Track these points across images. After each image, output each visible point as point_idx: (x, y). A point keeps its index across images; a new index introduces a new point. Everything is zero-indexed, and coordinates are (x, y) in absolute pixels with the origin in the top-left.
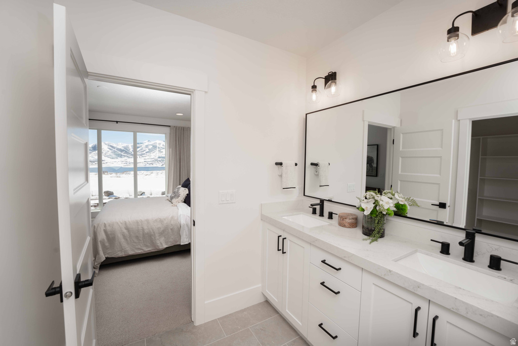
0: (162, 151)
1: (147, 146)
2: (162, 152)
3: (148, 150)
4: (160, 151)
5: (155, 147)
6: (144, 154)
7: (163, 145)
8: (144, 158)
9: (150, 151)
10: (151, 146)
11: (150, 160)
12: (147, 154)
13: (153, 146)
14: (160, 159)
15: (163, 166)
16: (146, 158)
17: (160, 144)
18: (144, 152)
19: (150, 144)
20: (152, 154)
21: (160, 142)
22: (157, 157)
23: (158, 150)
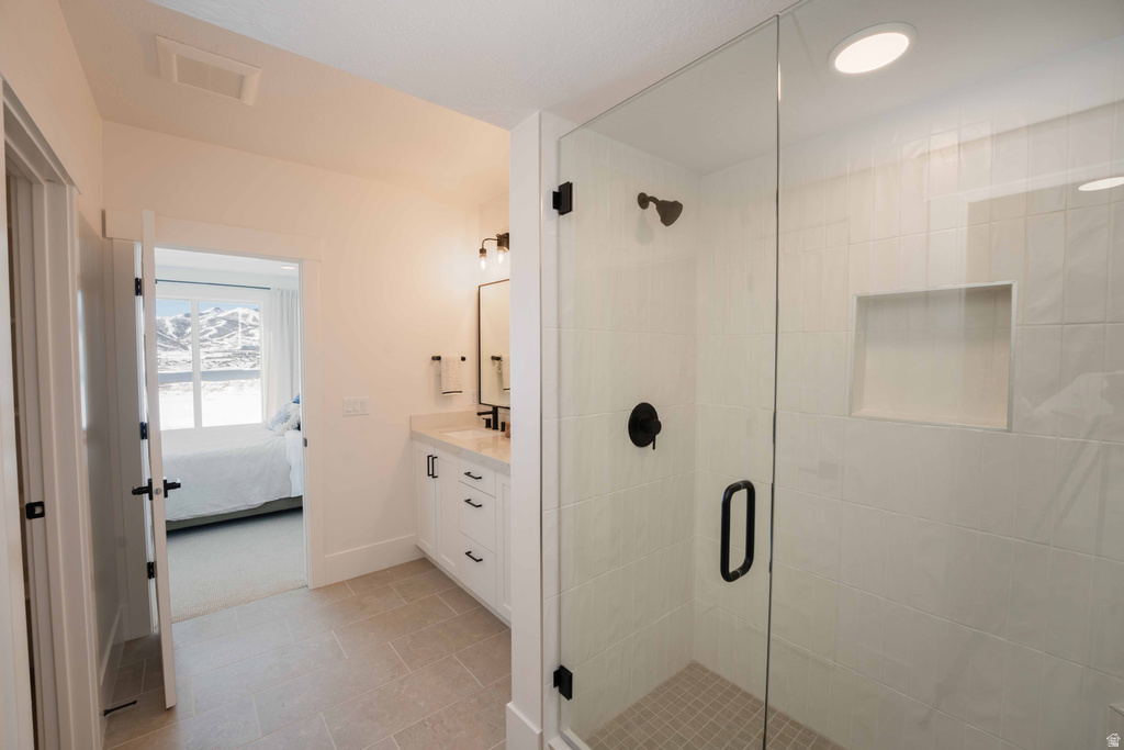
0: (251, 332)
1: (212, 322)
2: (252, 335)
3: (215, 331)
4: (246, 333)
5: (232, 323)
6: (206, 340)
7: (255, 319)
8: (206, 350)
9: (221, 333)
10: (224, 322)
11: (221, 355)
12: (214, 340)
13: (229, 321)
14: (247, 352)
15: (255, 369)
16: (211, 349)
17: (245, 316)
18: (207, 336)
19: (221, 315)
20: (226, 341)
21: (246, 311)
22: (239, 347)
23: (240, 330)
